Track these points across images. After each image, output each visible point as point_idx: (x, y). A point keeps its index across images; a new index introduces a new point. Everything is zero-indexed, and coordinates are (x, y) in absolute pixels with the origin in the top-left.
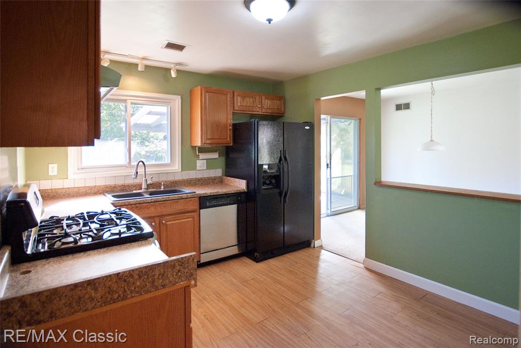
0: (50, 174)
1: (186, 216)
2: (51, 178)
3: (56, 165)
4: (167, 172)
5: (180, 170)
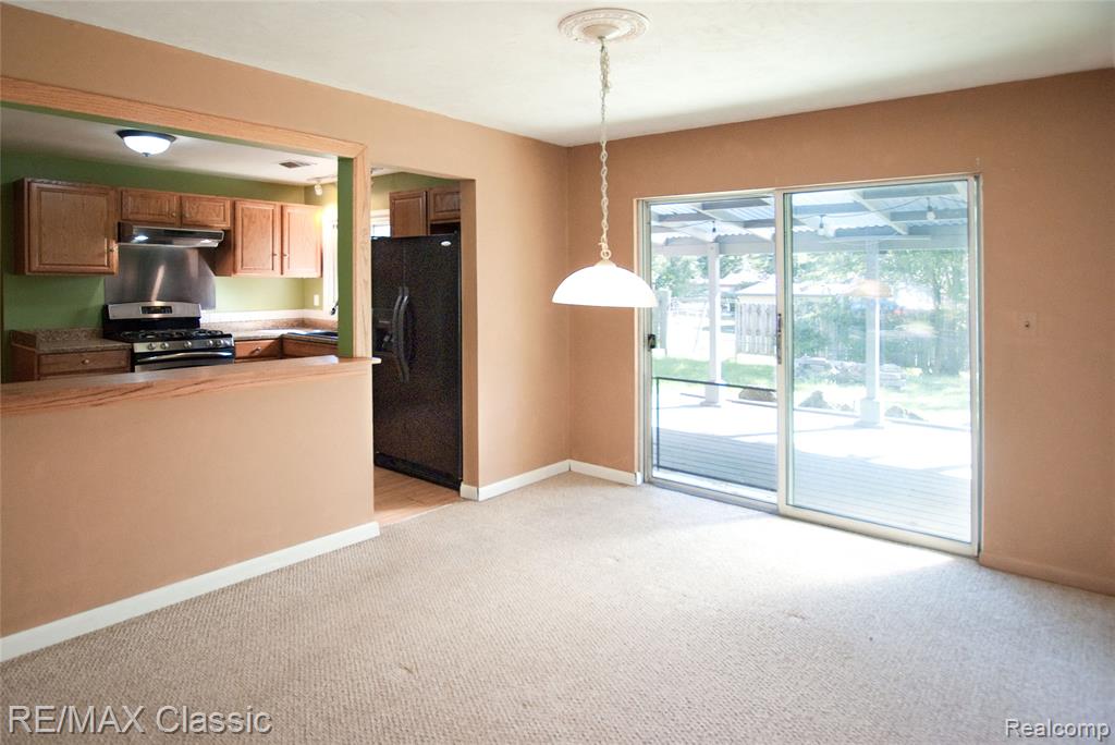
0: (316, 304)
2: (314, 308)
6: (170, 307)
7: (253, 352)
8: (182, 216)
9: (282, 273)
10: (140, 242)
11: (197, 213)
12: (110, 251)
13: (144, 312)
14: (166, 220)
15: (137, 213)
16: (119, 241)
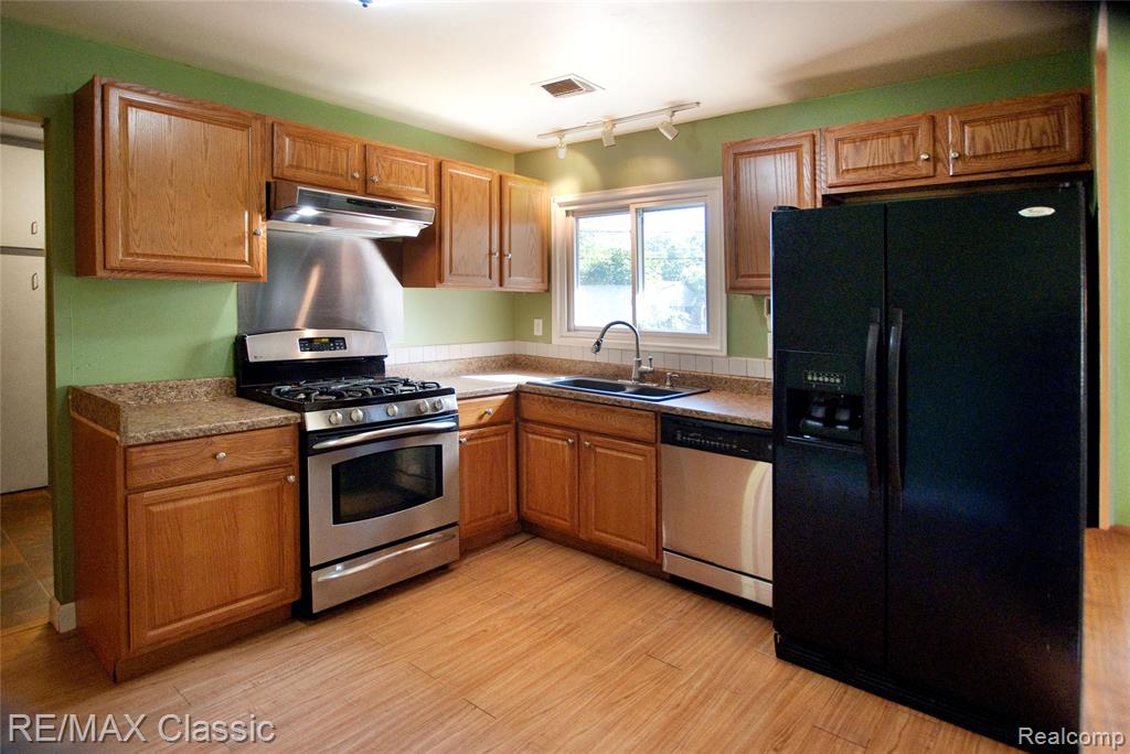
0: (536, 333)
1: (631, 447)
2: (535, 339)
3: (541, 321)
4: (695, 352)
5: (724, 353)
6: (343, 339)
7: (481, 417)
8: (366, 181)
9: (501, 285)
10: (303, 221)
11: (388, 177)
12: (254, 234)
13: (303, 349)
14: (343, 183)
15: (298, 167)
16: (268, 217)
